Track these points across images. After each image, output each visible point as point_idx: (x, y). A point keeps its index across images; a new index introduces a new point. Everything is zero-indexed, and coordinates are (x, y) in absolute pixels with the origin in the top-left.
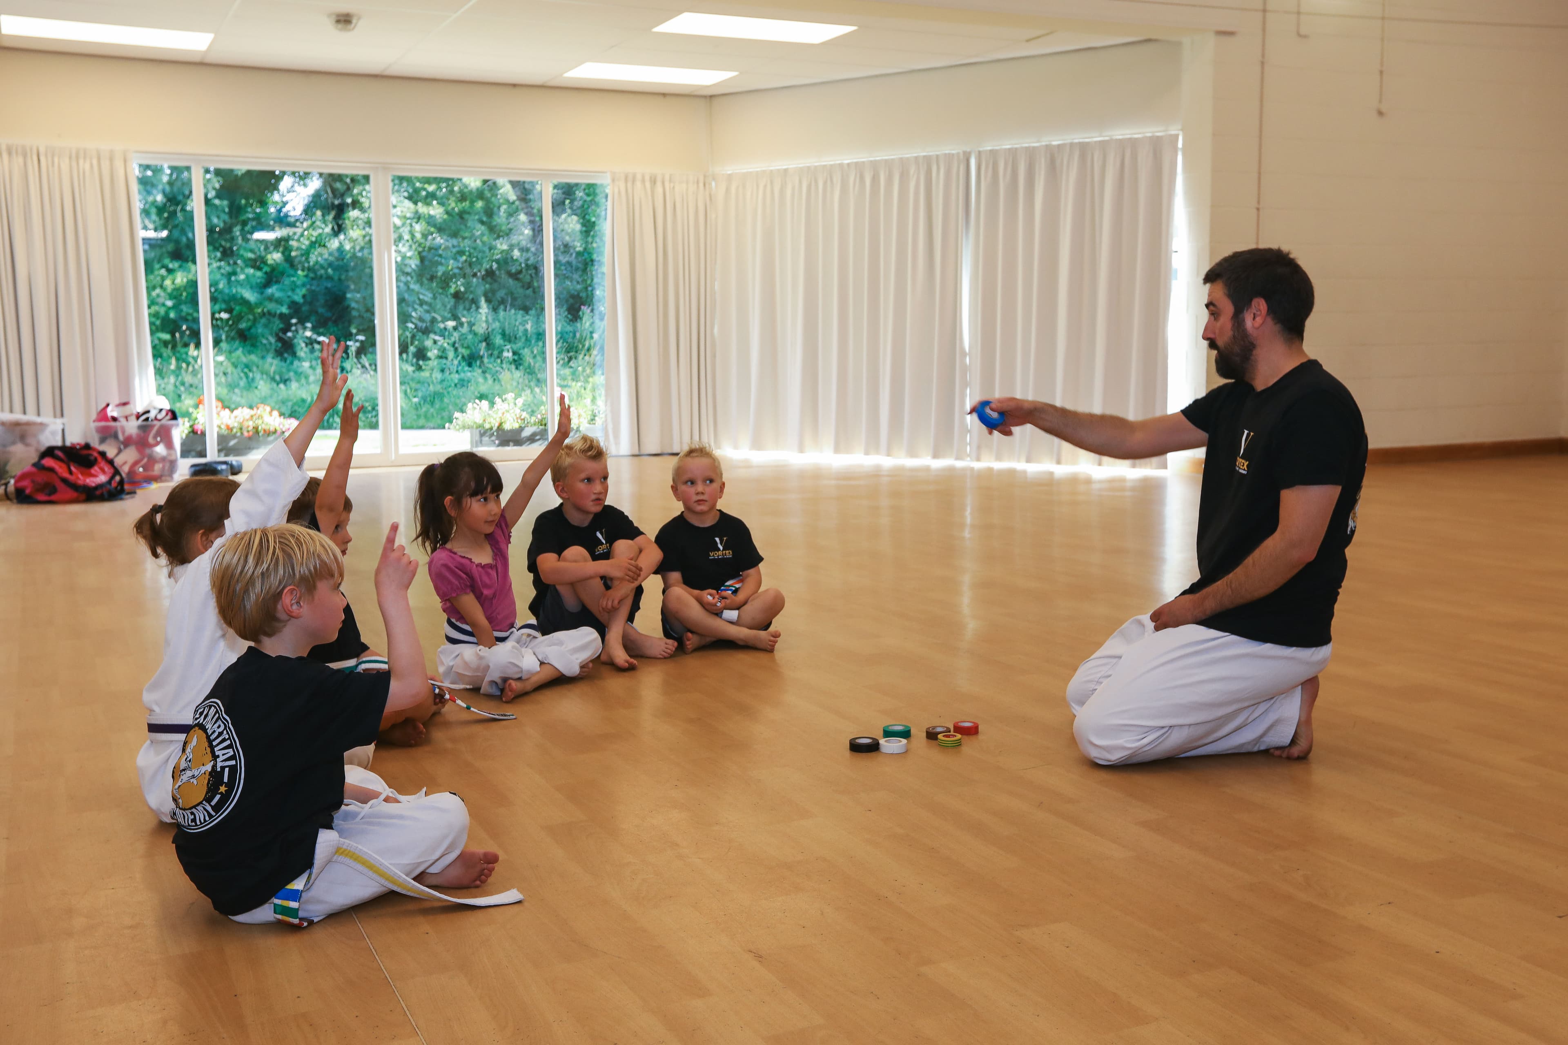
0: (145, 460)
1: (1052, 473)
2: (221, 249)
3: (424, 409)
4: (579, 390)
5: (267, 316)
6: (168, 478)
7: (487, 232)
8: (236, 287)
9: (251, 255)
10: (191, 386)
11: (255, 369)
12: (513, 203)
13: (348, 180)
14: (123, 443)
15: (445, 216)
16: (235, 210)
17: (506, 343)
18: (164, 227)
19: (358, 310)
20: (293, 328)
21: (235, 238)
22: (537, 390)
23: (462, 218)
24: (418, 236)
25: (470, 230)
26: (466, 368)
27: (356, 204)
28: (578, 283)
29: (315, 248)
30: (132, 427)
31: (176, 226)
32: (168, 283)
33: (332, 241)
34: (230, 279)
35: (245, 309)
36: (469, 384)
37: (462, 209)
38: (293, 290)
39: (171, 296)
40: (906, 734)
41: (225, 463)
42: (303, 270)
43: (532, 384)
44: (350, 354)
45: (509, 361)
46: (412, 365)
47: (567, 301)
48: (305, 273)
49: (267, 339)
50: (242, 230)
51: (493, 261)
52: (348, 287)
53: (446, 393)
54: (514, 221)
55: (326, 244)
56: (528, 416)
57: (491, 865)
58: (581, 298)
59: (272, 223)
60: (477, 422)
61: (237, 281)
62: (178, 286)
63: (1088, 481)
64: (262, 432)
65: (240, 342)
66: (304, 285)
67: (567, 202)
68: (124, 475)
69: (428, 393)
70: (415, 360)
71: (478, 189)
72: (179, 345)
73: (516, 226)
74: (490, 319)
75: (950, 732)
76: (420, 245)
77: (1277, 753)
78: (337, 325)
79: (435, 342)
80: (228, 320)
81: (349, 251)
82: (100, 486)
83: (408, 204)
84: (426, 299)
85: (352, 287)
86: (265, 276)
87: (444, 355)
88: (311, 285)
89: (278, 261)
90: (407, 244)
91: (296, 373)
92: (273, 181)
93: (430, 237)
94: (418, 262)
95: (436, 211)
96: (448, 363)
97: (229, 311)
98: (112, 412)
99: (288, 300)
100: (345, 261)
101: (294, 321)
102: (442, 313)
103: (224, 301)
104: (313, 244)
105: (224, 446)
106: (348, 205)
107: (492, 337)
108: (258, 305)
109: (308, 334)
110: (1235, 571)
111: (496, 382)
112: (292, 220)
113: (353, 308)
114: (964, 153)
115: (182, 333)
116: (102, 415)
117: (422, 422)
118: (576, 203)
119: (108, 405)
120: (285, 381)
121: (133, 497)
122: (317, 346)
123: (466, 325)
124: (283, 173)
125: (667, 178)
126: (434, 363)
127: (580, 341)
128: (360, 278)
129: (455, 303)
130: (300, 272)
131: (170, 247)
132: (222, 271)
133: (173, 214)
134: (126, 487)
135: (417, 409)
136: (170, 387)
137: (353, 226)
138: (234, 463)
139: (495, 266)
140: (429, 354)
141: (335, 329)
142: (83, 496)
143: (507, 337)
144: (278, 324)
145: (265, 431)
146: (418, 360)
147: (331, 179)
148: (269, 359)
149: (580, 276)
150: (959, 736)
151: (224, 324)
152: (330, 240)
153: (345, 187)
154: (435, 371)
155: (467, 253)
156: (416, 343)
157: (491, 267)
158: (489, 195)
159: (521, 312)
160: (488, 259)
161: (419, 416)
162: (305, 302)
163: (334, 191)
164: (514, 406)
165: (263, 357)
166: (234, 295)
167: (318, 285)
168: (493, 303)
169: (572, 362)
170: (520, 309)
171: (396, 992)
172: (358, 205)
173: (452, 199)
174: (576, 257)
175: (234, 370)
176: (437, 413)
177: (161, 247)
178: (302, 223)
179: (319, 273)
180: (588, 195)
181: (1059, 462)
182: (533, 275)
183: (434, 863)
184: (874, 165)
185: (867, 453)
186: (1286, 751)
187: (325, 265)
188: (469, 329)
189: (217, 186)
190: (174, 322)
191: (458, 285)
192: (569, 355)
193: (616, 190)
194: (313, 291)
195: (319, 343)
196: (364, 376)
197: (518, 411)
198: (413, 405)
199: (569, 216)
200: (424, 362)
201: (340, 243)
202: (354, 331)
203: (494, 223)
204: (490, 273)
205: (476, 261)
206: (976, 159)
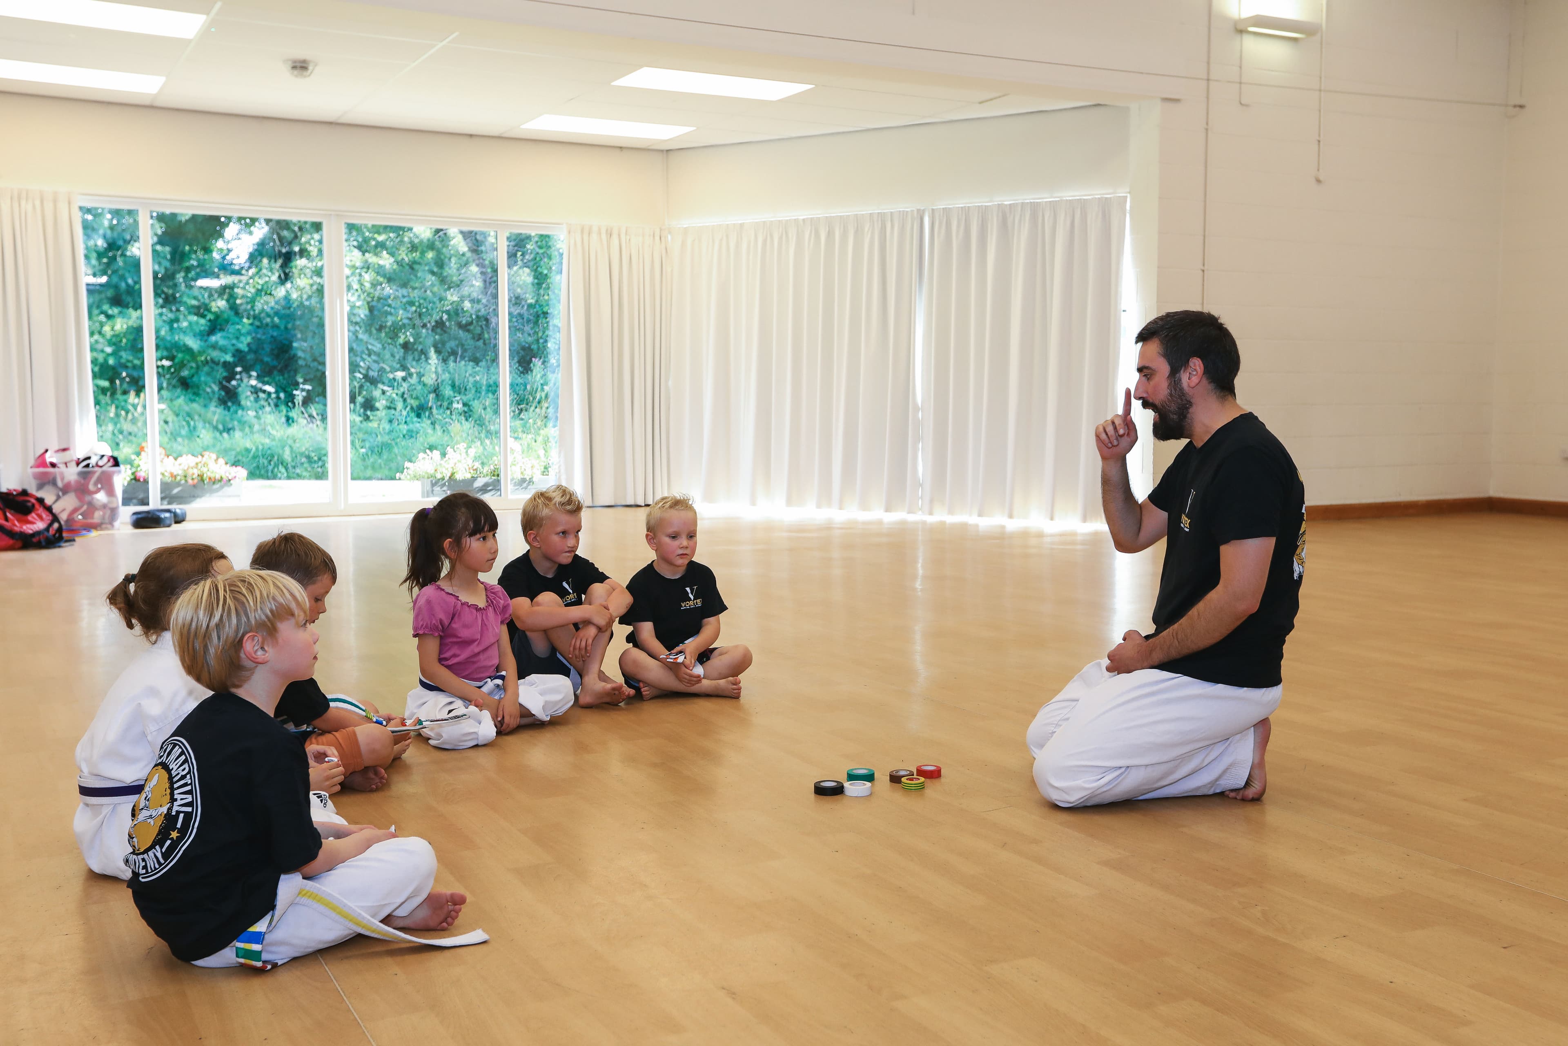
0: (85, 507)
1: (1003, 527)
2: (163, 296)
3: (372, 460)
4: (530, 442)
5: (210, 364)
6: (109, 526)
7: (437, 283)
8: (178, 334)
9: (194, 302)
10: (130, 434)
11: (196, 417)
12: (463, 255)
13: (296, 229)
14: (61, 490)
15: (395, 267)
16: (178, 257)
17: (456, 395)
18: (104, 273)
19: (305, 359)
20: (238, 377)
21: (178, 284)
22: (487, 442)
23: (412, 268)
24: (368, 285)
25: (420, 280)
26: (415, 419)
27: (303, 253)
28: (529, 335)
29: (261, 296)
30: (71, 474)
31: (115, 272)
32: (107, 329)
33: (278, 290)
34: (173, 325)
35: (188, 357)
36: (418, 435)
37: (412, 260)
38: (237, 338)
39: (110, 343)
40: (870, 778)
41: (168, 511)
42: (248, 318)
43: (483, 435)
44: (297, 404)
45: (459, 413)
46: (360, 416)
47: (518, 353)
48: (251, 321)
49: (210, 387)
50: (185, 278)
51: (443, 312)
52: (295, 335)
53: (394, 444)
54: (465, 272)
55: (273, 292)
56: (480, 467)
57: (457, 906)
58: (532, 350)
59: (216, 270)
60: (428, 471)
61: (180, 329)
62: (117, 333)
63: (1040, 535)
64: (208, 480)
65: (182, 390)
66: (249, 333)
67: (519, 254)
68: (62, 523)
69: (376, 443)
70: (362, 410)
71: (429, 240)
72: (119, 392)
73: (467, 277)
74: (440, 370)
75: (913, 775)
76: (368, 295)
77: (1232, 795)
78: (283, 375)
79: (384, 392)
80: (170, 367)
81: (296, 300)
82: (38, 533)
83: (357, 253)
84: (375, 349)
85: (299, 336)
86: (209, 324)
87: (392, 406)
88: (257, 333)
89: (222, 308)
90: (357, 294)
91: (239, 421)
92: (218, 228)
93: (379, 287)
94: (367, 312)
95: (386, 261)
96: (397, 413)
97: (171, 358)
98: (50, 458)
99: (232, 348)
100: (292, 309)
101: (239, 369)
102: (391, 363)
103: (166, 349)
104: (259, 292)
105: (167, 494)
106: (295, 253)
107: (441, 388)
108: (201, 353)
109: (253, 382)
110: (1180, 622)
111: (446, 433)
112: (237, 268)
113: (300, 358)
114: (918, 210)
115: (122, 380)
116: (41, 462)
117: (369, 473)
118: (527, 257)
119: (47, 451)
120: (228, 430)
121: (72, 545)
122: (262, 395)
123: (415, 375)
124: (229, 219)
125: (623, 231)
126: (382, 413)
127: (531, 394)
128: (307, 327)
129: (405, 353)
130: (245, 320)
131: (110, 293)
132: (164, 318)
133: (113, 259)
134: (65, 535)
135: (364, 460)
136: (108, 435)
137: (300, 275)
138: (178, 511)
139: (445, 317)
140: (377, 405)
141: (281, 378)
142: (19, 544)
143: (457, 388)
144: (221, 373)
145: (210, 478)
146: (365, 410)
147: (278, 226)
148: (212, 407)
149: (532, 329)
150: (922, 779)
151: (165, 371)
152: (276, 288)
153: (293, 235)
154: (383, 422)
155: (417, 304)
156: (364, 393)
157: (441, 318)
158: (440, 246)
159: (471, 363)
160: (438, 310)
161: (366, 468)
162: (250, 350)
163: (281, 239)
164: (465, 456)
165: (205, 406)
166: (176, 342)
167: (264, 334)
168: (442, 354)
169: (522, 414)
170: (469, 361)
171: (366, 1032)
172: (306, 254)
173: (403, 249)
174: (527, 309)
175: (175, 418)
176: (385, 464)
177: (100, 292)
178: (247, 271)
179: (264, 322)
180: (540, 247)
181: (1011, 516)
182: (484, 326)
183: (400, 906)
184: (829, 221)
185: (819, 506)
186: (1241, 792)
187: (271, 313)
188: (418, 380)
189: (159, 232)
190: (113, 368)
191: (407, 336)
192: (519, 407)
193: (572, 242)
194: (259, 339)
195: (264, 392)
196: (311, 425)
197: (470, 462)
198: (361, 456)
199: (520, 268)
200: (373, 413)
201: (287, 292)
202: (301, 380)
203: (445, 274)
204: (440, 324)
205: (426, 311)
206: (929, 217)
